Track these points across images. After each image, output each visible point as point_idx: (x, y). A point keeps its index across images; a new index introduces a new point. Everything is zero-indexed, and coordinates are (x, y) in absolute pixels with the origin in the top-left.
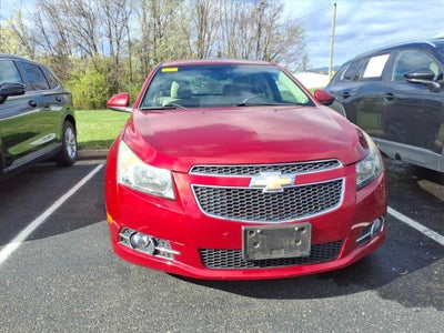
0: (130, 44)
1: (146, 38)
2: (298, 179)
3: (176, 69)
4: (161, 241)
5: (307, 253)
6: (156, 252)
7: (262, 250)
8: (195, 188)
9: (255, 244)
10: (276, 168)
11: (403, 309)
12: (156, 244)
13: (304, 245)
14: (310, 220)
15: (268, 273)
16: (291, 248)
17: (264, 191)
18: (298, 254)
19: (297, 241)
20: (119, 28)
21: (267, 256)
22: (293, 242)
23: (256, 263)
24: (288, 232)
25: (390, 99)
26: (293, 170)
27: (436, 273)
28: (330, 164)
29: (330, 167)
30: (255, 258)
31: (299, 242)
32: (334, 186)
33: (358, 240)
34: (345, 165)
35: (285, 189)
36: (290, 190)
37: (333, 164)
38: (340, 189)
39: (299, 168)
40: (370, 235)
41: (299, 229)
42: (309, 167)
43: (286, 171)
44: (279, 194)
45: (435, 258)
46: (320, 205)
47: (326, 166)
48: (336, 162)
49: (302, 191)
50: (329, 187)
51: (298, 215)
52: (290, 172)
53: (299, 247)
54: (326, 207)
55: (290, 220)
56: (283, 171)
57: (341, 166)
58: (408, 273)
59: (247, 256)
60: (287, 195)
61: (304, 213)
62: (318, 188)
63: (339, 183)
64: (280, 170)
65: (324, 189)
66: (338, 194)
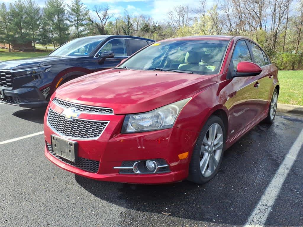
5: (74, 160)
7: (58, 150)
8: (50, 109)
9: (55, 145)
13: (73, 155)
16: (68, 155)
18: (71, 159)
21: (60, 155)
22: (68, 151)
23: (61, 158)
26: (84, 110)
27: (187, 226)
28: (107, 112)
29: (105, 113)
30: (55, 153)
31: (71, 152)
32: (101, 125)
33: (115, 168)
34: (115, 114)
35: (74, 119)
36: (76, 121)
37: (109, 112)
38: (104, 128)
39: (87, 109)
40: (132, 169)
41: (69, 144)
42: (93, 110)
43: (80, 109)
44: (71, 121)
45: (214, 220)
46: (88, 135)
47: (103, 112)
48: (111, 111)
49: (82, 123)
50: (98, 125)
51: (75, 137)
52: (82, 110)
53: (71, 155)
54: (91, 137)
55: (70, 137)
56: (79, 109)
57: (113, 114)
58: (170, 215)
59: (53, 151)
60: (74, 123)
61: (78, 136)
62: (91, 124)
63: (104, 124)
64: (78, 108)
65: (94, 125)
66: (101, 131)
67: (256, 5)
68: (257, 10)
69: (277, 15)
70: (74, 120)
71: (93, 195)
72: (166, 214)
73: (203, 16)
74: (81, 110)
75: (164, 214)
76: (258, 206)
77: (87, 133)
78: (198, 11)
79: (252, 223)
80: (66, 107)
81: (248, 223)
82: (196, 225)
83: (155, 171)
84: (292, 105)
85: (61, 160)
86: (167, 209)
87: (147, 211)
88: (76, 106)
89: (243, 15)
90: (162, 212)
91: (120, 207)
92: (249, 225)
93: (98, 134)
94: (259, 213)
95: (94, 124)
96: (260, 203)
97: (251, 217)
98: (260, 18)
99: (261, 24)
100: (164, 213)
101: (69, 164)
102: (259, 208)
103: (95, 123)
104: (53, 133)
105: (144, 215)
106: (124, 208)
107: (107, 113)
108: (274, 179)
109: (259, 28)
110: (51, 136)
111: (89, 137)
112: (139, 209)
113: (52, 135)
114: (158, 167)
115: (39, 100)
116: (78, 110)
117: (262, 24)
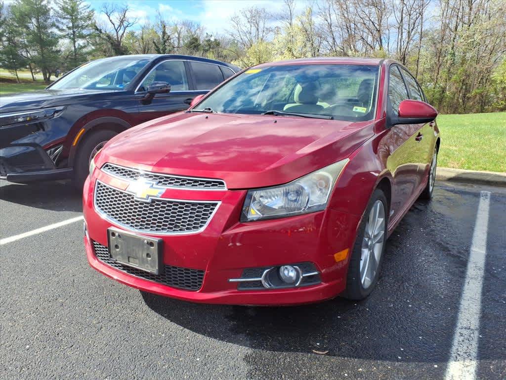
0: (421, 35)
2: (168, 194)
7: (122, 254)
8: (99, 183)
9: (117, 247)
13: (153, 261)
16: (143, 262)
18: (149, 269)
19: (148, 255)
21: (126, 262)
22: (144, 255)
26: (170, 183)
27: (361, 369)
28: (213, 185)
29: (211, 187)
30: (116, 260)
31: (150, 257)
32: (204, 208)
33: (231, 280)
34: (229, 189)
35: (152, 199)
36: (156, 202)
37: (217, 185)
38: (211, 213)
39: (176, 182)
40: (260, 281)
41: (148, 243)
42: (188, 183)
43: (163, 182)
44: (146, 203)
45: (400, 358)
46: (182, 225)
47: (206, 186)
48: (222, 183)
49: (168, 206)
50: (199, 208)
51: (157, 230)
52: (166, 184)
53: (149, 262)
54: (187, 229)
55: (148, 232)
56: (160, 182)
57: (226, 189)
58: (327, 354)
59: (111, 256)
60: (153, 206)
61: (163, 229)
62: (186, 207)
63: (211, 207)
64: (158, 180)
65: (192, 209)
66: (206, 219)
67: (373, 10)
68: (374, 18)
69: (406, 26)
70: (153, 201)
71: (187, 328)
72: (321, 353)
73: (289, 26)
74: (164, 184)
75: (317, 354)
76: (458, 331)
77: (180, 223)
78: (282, 17)
79: (458, 358)
80: (132, 179)
81: (452, 358)
82: (375, 368)
83: (298, 283)
84: (453, 169)
85: (125, 272)
86: (318, 344)
87: (287, 350)
88: (154, 178)
89: (353, 26)
90: (314, 351)
91: (240, 347)
92: (455, 361)
93: (200, 224)
94: (463, 341)
95: (192, 207)
96: (459, 325)
97: (454, 349)
98: (379, 31)
99: (381, 40)
100: (317, 352)
101: (144, 278)
102: (460, 333)
103: (193, 204)
104: (110, 225)
105: (285, 358)
106: (247, 348)
107: (213, 187)
108: (466, 286)
109: (377, 47)
110: (108, 230)
111: (184, 230)
112: (273, 349)
113: (109, 228)
114: (304, 275)
115: (43, 167)
116: (159, 184)
117: (383, 41)
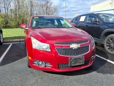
0: (11, 10)
1: (16, 9)
2: (81, 45)
3: (38, 18)
4: (47, 63)
5: (83, 63)
6: (46, 66)
7: (74, 63)
8: (56, 48)
9: (72, 62)
10: (75, 43)
11: (103, 75)
12: (46, 64)
13: (83, 61)
14: (84, 55)
15: (75, 69)
16: (80, 62)
17: (73, 49)
18: (82, 64)
20: (7, 6)
21: (75, 65)
23: (72, 67)
24: (80, 59)
25: (87, 26)
86: (97, 66)
